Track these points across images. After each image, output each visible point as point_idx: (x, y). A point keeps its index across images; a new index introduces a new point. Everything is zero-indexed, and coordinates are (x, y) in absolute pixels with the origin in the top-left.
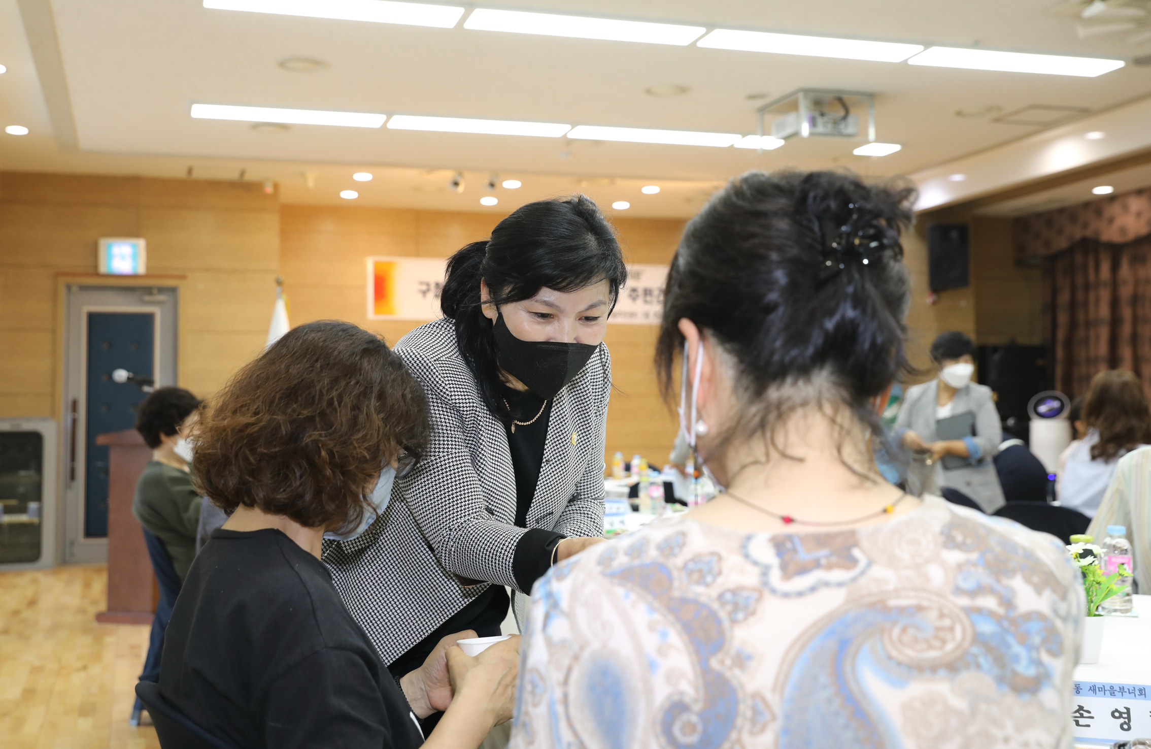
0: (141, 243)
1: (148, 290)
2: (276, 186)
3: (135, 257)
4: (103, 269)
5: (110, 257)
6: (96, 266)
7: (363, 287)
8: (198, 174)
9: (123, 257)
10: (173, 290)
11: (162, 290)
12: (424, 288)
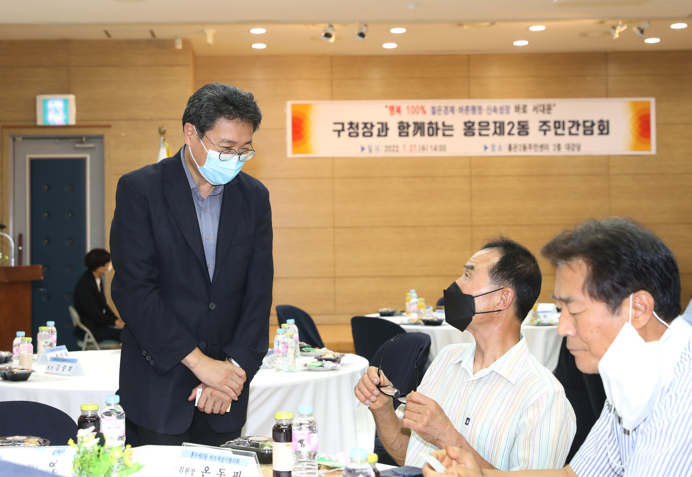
0: (72, 98)
1: (79, 139)
2: (186, 42)
3: (66, 110)
4: (40, 122)
5: (45, 111)
6: (35, 120)
7: (284, 129)
8: (116, 35)
9: (56, 111)
10: (101, 138)
11: (90, 138)
12: (339, 127)
